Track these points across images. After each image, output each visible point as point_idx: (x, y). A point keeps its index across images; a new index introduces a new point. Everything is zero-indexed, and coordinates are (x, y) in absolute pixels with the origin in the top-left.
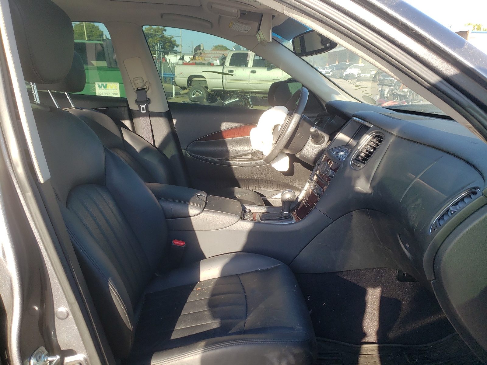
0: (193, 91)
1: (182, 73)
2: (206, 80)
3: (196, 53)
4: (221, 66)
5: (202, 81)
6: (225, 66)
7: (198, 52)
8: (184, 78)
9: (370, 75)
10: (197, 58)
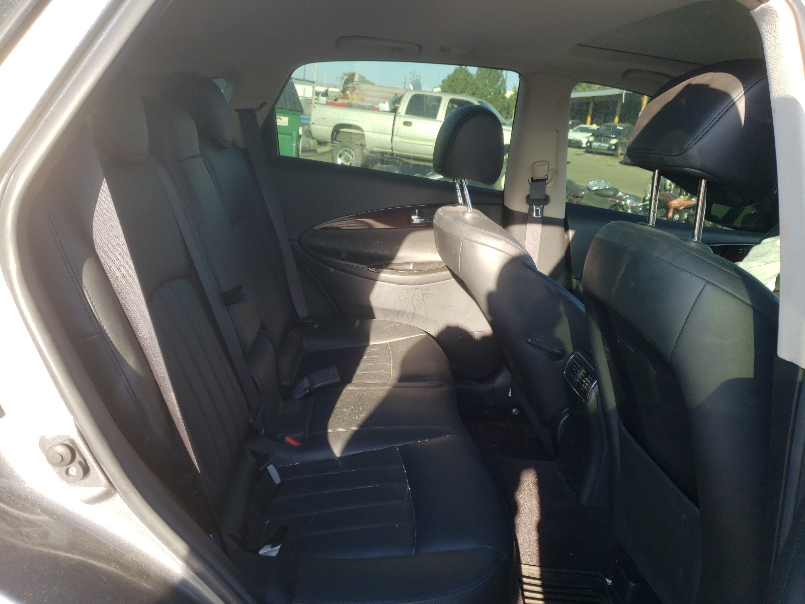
0: (339, 150)
1: (323, 119)
2: (364, 135)
3: (347, 86)
4: (390, 113)
5: (356, 134)
6: (398, 114)
7: (350, 85)
8: (326, 128)
9: (608, 145)
10: (349, 96)
